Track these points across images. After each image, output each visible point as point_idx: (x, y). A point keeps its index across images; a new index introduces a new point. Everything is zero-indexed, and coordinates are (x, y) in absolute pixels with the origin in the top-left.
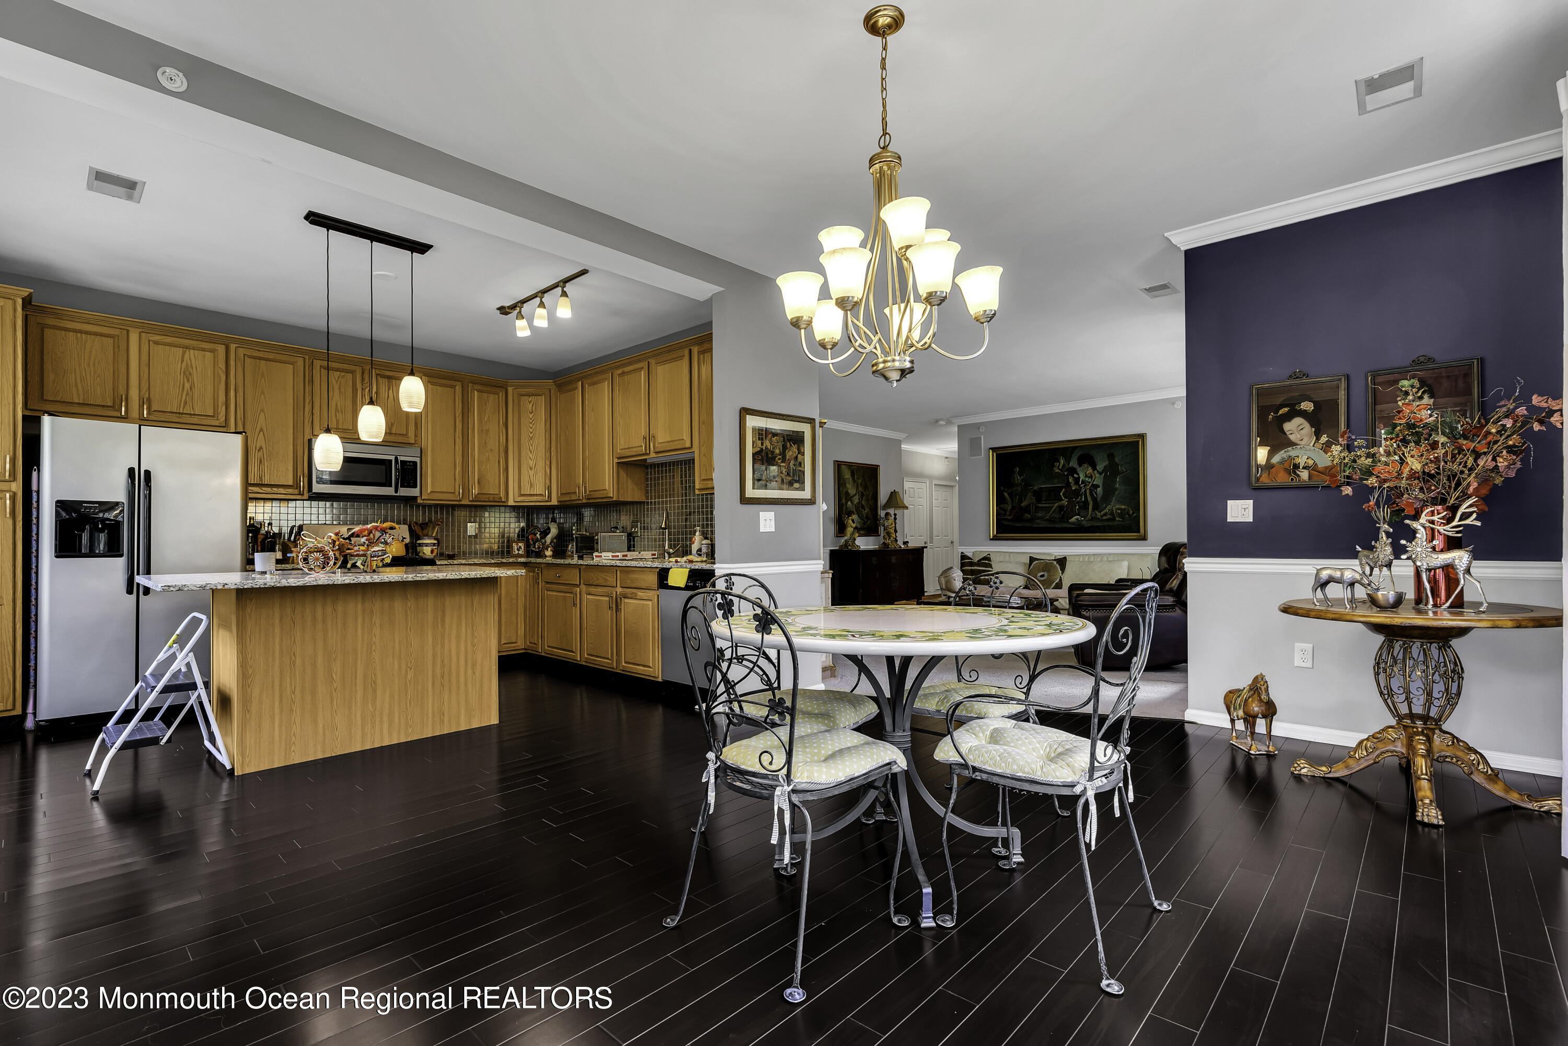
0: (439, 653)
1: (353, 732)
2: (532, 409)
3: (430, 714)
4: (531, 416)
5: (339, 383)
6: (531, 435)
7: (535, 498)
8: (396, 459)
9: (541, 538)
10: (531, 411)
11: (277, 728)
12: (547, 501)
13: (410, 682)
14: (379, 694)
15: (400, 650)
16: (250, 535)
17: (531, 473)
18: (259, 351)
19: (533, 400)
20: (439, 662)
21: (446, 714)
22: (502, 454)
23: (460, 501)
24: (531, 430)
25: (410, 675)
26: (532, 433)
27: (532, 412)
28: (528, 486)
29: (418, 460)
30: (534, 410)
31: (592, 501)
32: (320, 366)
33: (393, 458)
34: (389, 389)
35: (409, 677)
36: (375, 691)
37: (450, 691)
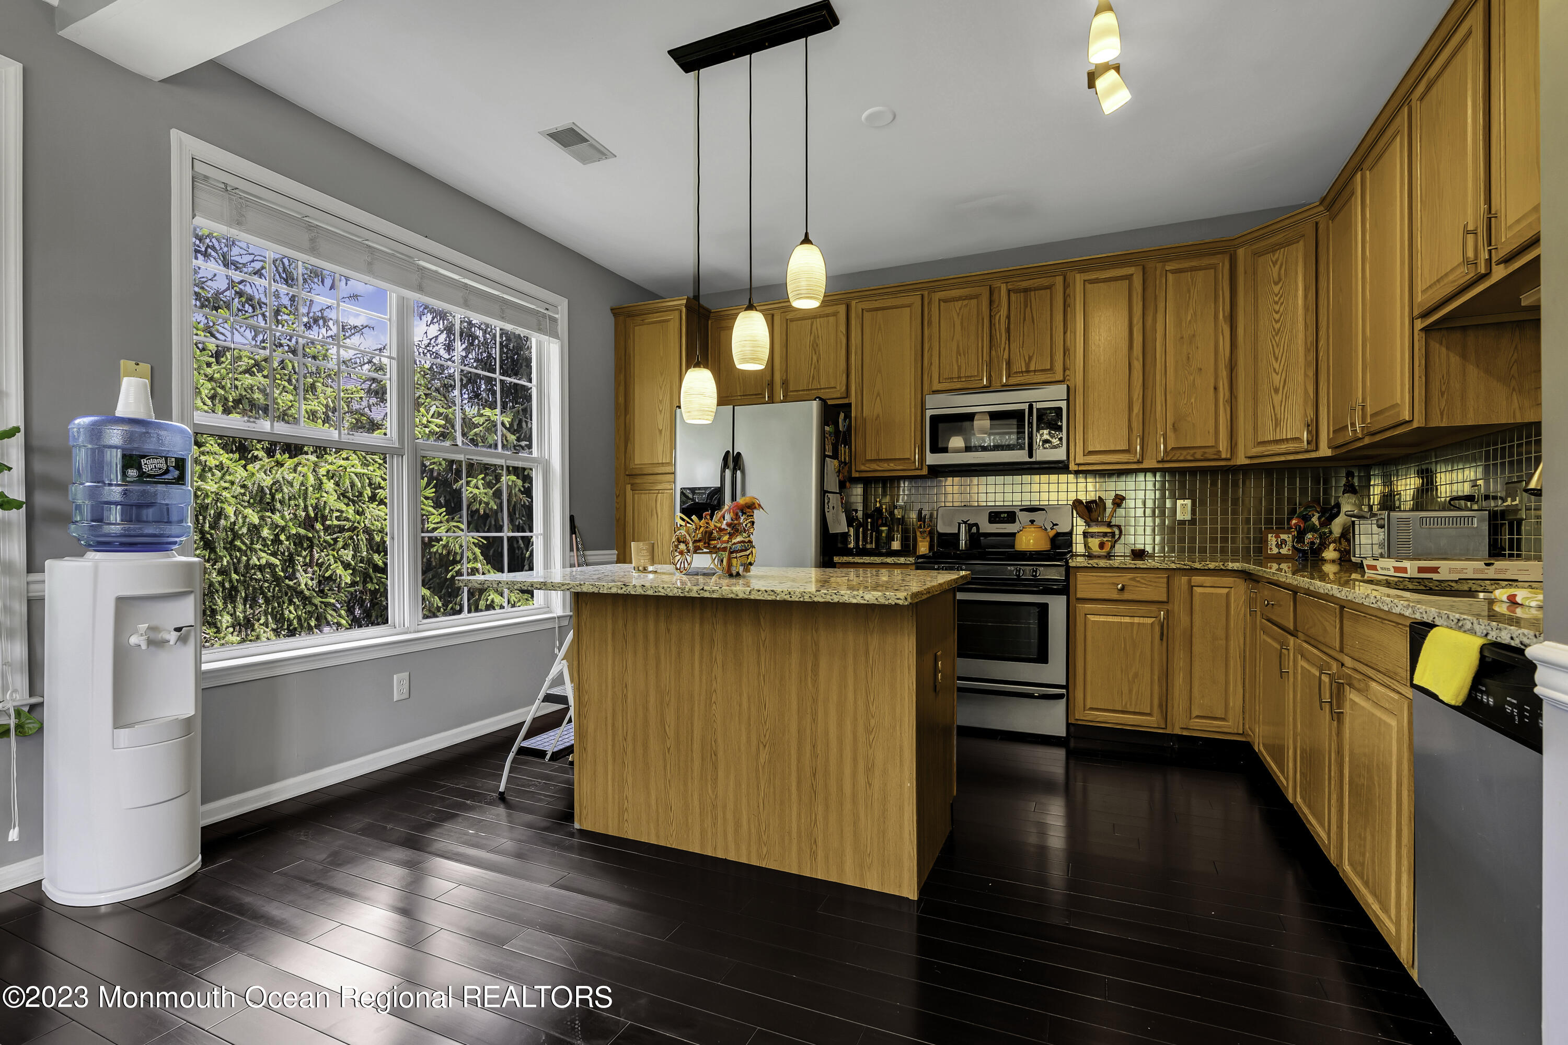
0: (808, 731)
1: (690, 821)
2: (1279, 274)
3: (794, 835)
4: (1276, 289)
5: (960, 317)
6: (1277, 326)
7: (1283, 447)
8: (1031, 407)
9: (1323, 525)
10: (1276, 279)
11: (610, 783)
12: (1307, 451)
13: (763, 767)
14: (721, 774)
15: (749, 708)
16: (869, 520)
17: (1277, 399)
18: (876, 300)
19: (1281, 256)
20: (808, 748)
21: (820, 843)
22: (1224, 373)
23: (1139, 462)
24: (1277, 317)
25: (764, 756)
26: (1277, 322)
27: (1280, 279)
28: (1270, 425)
29: (1063, 405)
30: (1283, 277)
31: (1378, 438)
32: (939, 300)
33: (1025, 407)
34: (1026, 306)
35: (762, 760)
36: (716, 768)
37: (827, 806)
